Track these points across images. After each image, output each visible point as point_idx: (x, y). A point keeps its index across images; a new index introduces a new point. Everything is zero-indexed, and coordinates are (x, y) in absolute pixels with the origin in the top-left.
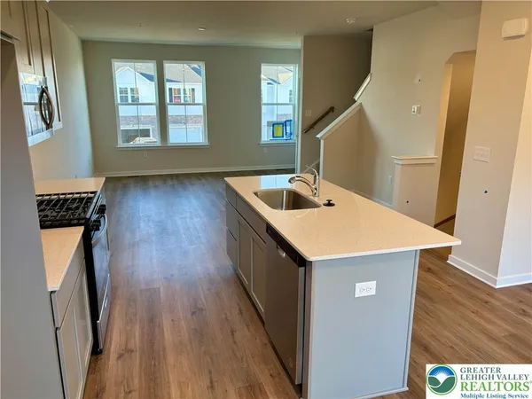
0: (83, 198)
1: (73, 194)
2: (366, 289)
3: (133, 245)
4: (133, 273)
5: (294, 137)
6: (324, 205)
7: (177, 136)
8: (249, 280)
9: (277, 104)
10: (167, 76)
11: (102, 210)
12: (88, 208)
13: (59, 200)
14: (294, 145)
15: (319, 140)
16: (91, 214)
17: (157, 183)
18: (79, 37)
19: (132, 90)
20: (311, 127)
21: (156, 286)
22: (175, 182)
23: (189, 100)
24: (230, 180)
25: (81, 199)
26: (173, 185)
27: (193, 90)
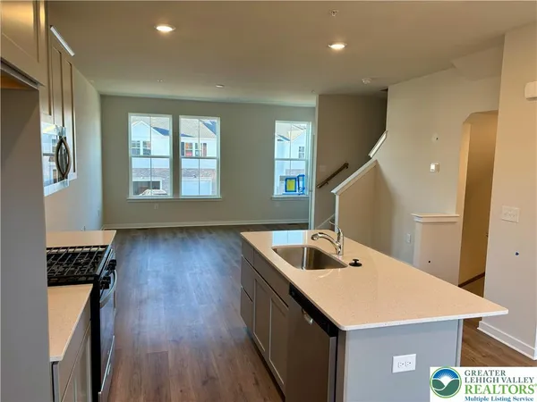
0: (94, 253)
1: (82, 247)
2: (404, 363)
3: (141, 302)
4: (139, 334)
5: (307, 192)
6: (351, 264)
7: (189, 189)
8: (267, 348)
9: (291, 160)
10: (182, 131)
11: (112, 265)
12: (98, 263)
13: (67, 254)
14: (306, 200)
15: (334, 196)
16: (101, 270)
17: (167, 237)
18: (99, 92)
19: (145, 143)
20: (325, 183)
21: (164, 349)
22: (185, 235)
23: (201, 154)
24: (246, 235)
25: (91, 254)
26: (183, 239)
27: (205, 144)
